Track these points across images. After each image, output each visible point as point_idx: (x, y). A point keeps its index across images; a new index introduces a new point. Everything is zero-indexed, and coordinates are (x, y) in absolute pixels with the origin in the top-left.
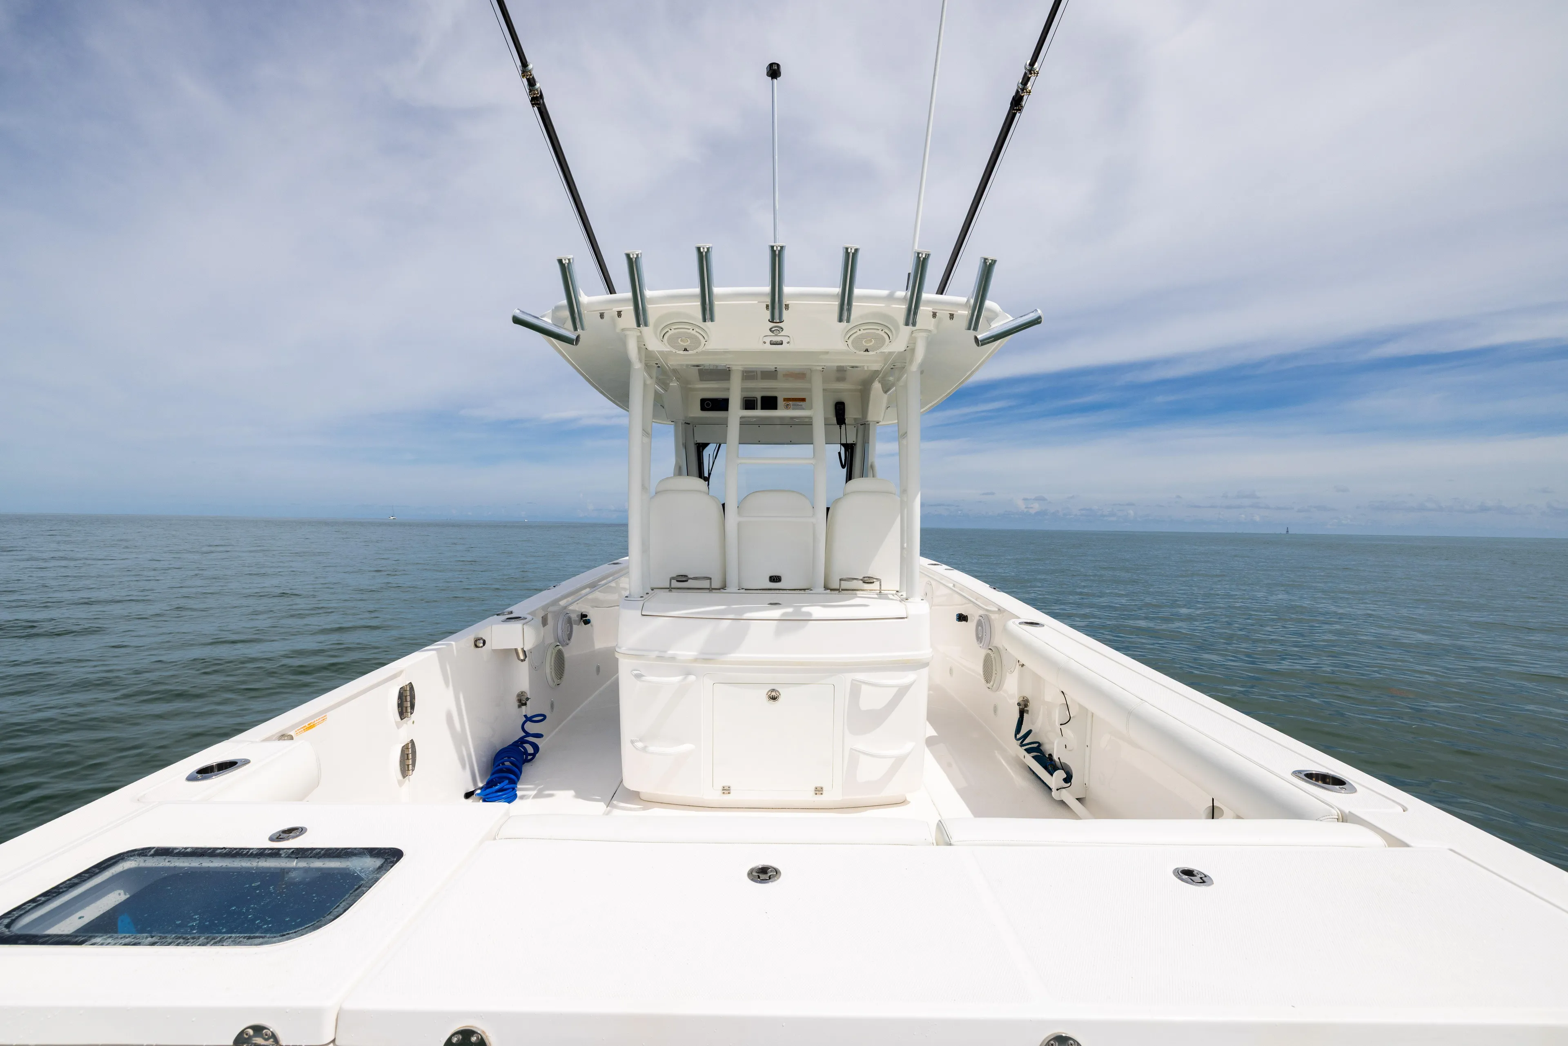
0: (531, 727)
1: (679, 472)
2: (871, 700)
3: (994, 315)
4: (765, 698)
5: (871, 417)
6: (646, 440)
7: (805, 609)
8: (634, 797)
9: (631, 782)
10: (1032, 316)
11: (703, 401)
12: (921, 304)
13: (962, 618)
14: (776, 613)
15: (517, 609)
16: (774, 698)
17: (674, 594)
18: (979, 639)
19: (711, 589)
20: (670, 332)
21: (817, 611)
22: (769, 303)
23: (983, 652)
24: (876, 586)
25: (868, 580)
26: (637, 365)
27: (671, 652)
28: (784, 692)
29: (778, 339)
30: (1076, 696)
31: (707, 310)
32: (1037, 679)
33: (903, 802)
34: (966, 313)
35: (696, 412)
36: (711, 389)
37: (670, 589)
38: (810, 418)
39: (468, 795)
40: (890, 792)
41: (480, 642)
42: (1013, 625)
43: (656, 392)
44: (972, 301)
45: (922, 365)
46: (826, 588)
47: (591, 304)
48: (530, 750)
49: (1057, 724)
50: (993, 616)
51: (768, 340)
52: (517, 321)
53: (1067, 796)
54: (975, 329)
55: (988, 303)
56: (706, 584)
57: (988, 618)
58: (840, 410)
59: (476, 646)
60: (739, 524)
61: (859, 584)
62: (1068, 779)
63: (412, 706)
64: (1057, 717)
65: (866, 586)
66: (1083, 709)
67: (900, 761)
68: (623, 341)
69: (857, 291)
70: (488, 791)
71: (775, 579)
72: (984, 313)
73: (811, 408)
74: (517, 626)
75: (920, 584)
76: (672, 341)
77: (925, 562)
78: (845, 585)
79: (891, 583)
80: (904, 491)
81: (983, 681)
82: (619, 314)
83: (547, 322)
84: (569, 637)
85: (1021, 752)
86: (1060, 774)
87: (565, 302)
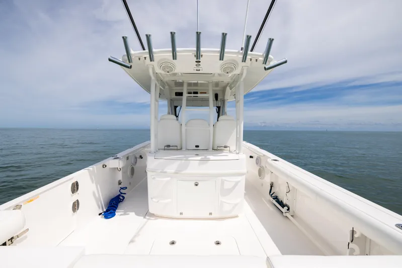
0: (122, 191)
1: (169, 113)
2: (228, 186)
3: (271, 60)
4: (194, 185)
5: (226, 98)
6: (156, 103)
7: (208, 157)
8: (152, 215)
9: (151, 210)
10: (284, 60)
11: (176, 93)
12: (248, 55)
13: (251, 157)
14: (199, 158)
15: (118, 155)
16: (197, 185)
17: (166, 151)
18: (257, 163)
19: (177, 149)
20: (163, 66)
21: (212, 157)
22: (196, 54)
23: (258, 168)
24: (228, 149)
25: (226, 147)
26: (153, 78)
27: (165, 170)
28: (200, 184)
29: (198, 69)
30: (292, 184)
31: (174, 57)
32: (277, 177)
33: (237, 216)
34: (262, 59)
35: (174, 96)
36: (178, 90)
37: (165, 149)
38: (208, 97)
39: (100, 214)
40: (233, 214)
41: (104, 166)
42: (269, 161)
43: (160, 89)
44: (265, 55)
45: (244, 79)
46: (213, 149)
47: (135, 54)
48: (121, 198)
49: (285, 193)
50: (261, 157)
51: (195, 69)
52: (110, 60)
53: (288, 215)
54: (265, 64)
55: (270, 56)
56: (176, 148)
57: (260, 158)
58: (216, 96)
59: (103, 167)
60: (186, 130)
61: (223, 148)
62: (288, 210)
63: (78, 189)
64: (285, 190)
65: (225, 149)
66: (294, 188)
67: (236, 205)
68: (148, 70)
69: (226, 50)
70: (107, 213)
71: (197, 146)
72: (268, 60)
73: (208, 94)
74: (117, 161)
75: (243, 148)
76: (164, 69)
77: (244, 142)
78: (219, 148)
79: (233, 148)
80: (238, 119)
81: (258, 177)
82: (145, 58)
83: (120, 60)
84: (136, 163)
85: (271, 199)
86: (286, 208)
87: (126, 54)
